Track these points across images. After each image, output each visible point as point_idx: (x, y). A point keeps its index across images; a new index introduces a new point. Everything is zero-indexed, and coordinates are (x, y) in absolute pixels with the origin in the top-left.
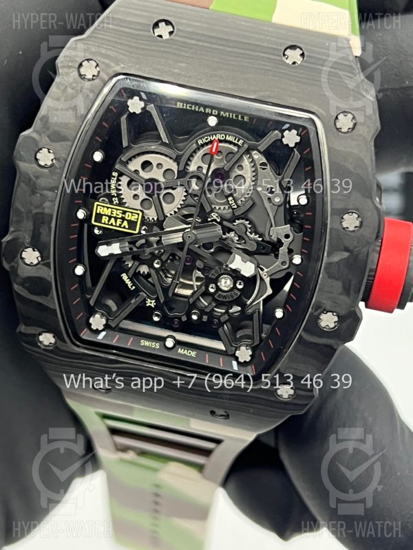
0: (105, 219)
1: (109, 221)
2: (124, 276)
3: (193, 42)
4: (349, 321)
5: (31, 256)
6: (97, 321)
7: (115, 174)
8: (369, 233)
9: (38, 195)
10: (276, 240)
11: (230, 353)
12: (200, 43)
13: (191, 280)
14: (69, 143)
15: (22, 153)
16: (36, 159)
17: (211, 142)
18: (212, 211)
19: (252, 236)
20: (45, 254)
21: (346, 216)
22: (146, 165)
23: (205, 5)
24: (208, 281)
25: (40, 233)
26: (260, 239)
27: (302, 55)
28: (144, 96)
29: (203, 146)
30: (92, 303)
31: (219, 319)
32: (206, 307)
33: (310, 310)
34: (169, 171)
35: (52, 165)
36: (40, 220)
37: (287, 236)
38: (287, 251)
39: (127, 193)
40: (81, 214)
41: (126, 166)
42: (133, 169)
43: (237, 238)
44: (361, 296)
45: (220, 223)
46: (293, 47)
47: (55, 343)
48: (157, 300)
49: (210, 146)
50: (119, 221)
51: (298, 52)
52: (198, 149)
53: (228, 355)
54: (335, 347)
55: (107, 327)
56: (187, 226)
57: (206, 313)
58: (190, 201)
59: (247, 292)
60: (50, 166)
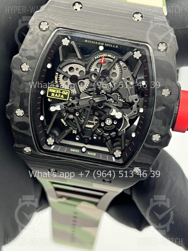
0: (53, 94)
1: (55, 95)
2: (62, 120)
3: (92, 12)
4: (166, 137)
5: (20, 112)
6: (50, 141)
7: (57, 74)
8: (174, 97)
9: (22, 84)
10: (131, 101)
11: (111, 153)
12: (94, 12)
13: (93, 121)
14: (36, 60)
15: (14, 66)
16: (21, 68)
17: (101, 58)
19: (120, 100)
20: (26, 111)
21: (164, 90)
22: (71, 69)
24: (100, 121)
25: (24, 102)
26: (124, 101)
27: (142, 16)
28: (70, 38)
29: (97, 59)
30: (48, 133)
31: (106, 138)
32: (100, 133)
33: (148, 133)
34: (82, 72)
35: (29, 70)
36: (24, 96)
37: (136, 100)
38: (136, 106)
39: (62, 82)
40: (42, 93)
41: (62, 70)
42: (65, 71)
43: (113, 101)
44: (171, 126)
45: (106, 95)
46: (137, 13)
47: (31, 151)
48: (78, 130)
49: (101, 59)
50: (59, 95)
51: (140, 15)
52: (95, 61)
53: (110, 154)
54: (159, 150)
55: (55, 143)
56: (90, 97)
57: (100, 136)
58: (92, 85)
59: (118, 125)
60: (28, 71)
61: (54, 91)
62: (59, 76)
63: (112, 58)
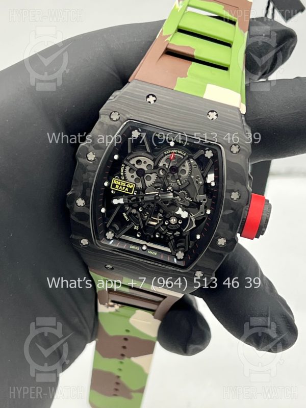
0: (117, 186)
1: (119, 188)
2: (124, 214)
3: (165, 106)
4: (231, 243)
5: (80, 202)
6: (110, 235)
7: (123, 165)
8: (243, 201)
9: (87, 174)
10: (199, 201)
12: (168, 107)
13: (157, 218)
14: (103, 150)
15: (80, 154)
16: (87, 157)
17: (171, 153)
18: (169, 186)
19: (188, 199)
20: (87, 202)
21: (233, 193)
22: (139, 162)
23: (171, 88)
24: (165, 219)
25: (86, 192)
26: (191, 200)
27: (217, 115)
28: (140, 130)
29: (166, 155)
30: (108, 226)
31: (169, 238)
32: (163, 231)
33: (213, 236)
34: (150, 165)
35: (95, 160)
36: (87, 186)
37: (204, 200)
38: (204, 207)
39: (128, 175)
40: (106, 184)
41: (129, 162)
42: (132, 163)
43: (180, 199)
44: (238, 231)
45: (173, 192)
46: (212, 111)
47: (89, 244)
48: (140, 226)
49: (170, 155)
50: (124, 188)
51: (215, 113)
52: (164, 156)
53: (172, 255)
54: (224, 255)
55: (114, 238)
56: (156, 192)
57: (163, 235)
58: (159, 180)
59: (183, 225)
60: (93, 161)
61: (119, 183)
62: (125, 168)
63: (182, 155)
